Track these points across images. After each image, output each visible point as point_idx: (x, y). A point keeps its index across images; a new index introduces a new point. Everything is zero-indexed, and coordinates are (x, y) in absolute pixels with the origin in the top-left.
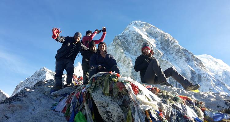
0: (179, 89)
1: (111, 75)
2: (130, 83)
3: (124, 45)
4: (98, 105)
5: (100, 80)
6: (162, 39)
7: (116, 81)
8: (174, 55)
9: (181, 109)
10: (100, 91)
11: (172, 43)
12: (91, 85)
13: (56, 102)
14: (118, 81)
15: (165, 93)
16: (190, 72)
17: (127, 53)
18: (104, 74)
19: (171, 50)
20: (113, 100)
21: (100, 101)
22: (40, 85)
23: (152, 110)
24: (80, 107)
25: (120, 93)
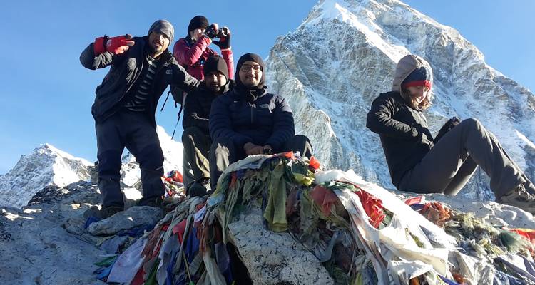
0: (508, 208)
1: (290, 164)
2: (354, 189)
3: (306, 67)
4: (249, 262)
5: (255, 179)
6: (431, 44)
7: (310, 183)
8: (469, 98)
9: (523, 273)
10: (256, 217)
11: (463, 57)
12: (226, 198)
13: (108, 255)
14: (313, 184)
15: (469, 220)
16: (522, 153)
17: (316, 94)
18: (268, 160)
19: (460, 81)
20: (300, 245)
21: (259, 247)
22: (48, 201)
23: (432, 277)
24: (192, 270)
25: (322, 222)
